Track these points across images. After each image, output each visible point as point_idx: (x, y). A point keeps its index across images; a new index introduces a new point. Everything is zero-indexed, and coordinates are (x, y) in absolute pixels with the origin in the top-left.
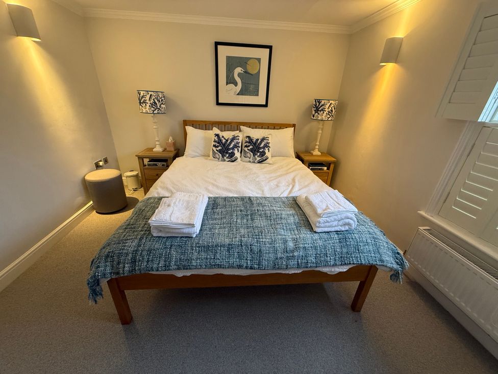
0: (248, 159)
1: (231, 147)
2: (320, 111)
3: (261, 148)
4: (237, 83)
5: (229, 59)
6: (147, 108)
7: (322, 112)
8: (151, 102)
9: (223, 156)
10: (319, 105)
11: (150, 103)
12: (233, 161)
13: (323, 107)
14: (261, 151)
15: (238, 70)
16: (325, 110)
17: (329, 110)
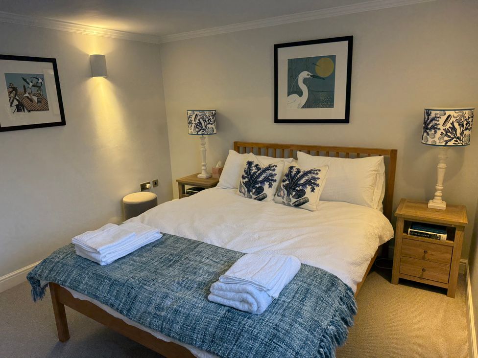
0: (280, 199)
1: (260, 179)
2: (430, 129)
3: (299, 185)
4: (302, 92)
5: (291, 62)
6: (192, 130)
7: (433, 131)
8: (196, 122)
9: (249, 191)
10: (428, 119)
11: (195, 124)
12: (260, 200)
13: (434, 122)
14: (298, 189)
15: (304, 75)
16: (439, 127)
17: (447, 127)
